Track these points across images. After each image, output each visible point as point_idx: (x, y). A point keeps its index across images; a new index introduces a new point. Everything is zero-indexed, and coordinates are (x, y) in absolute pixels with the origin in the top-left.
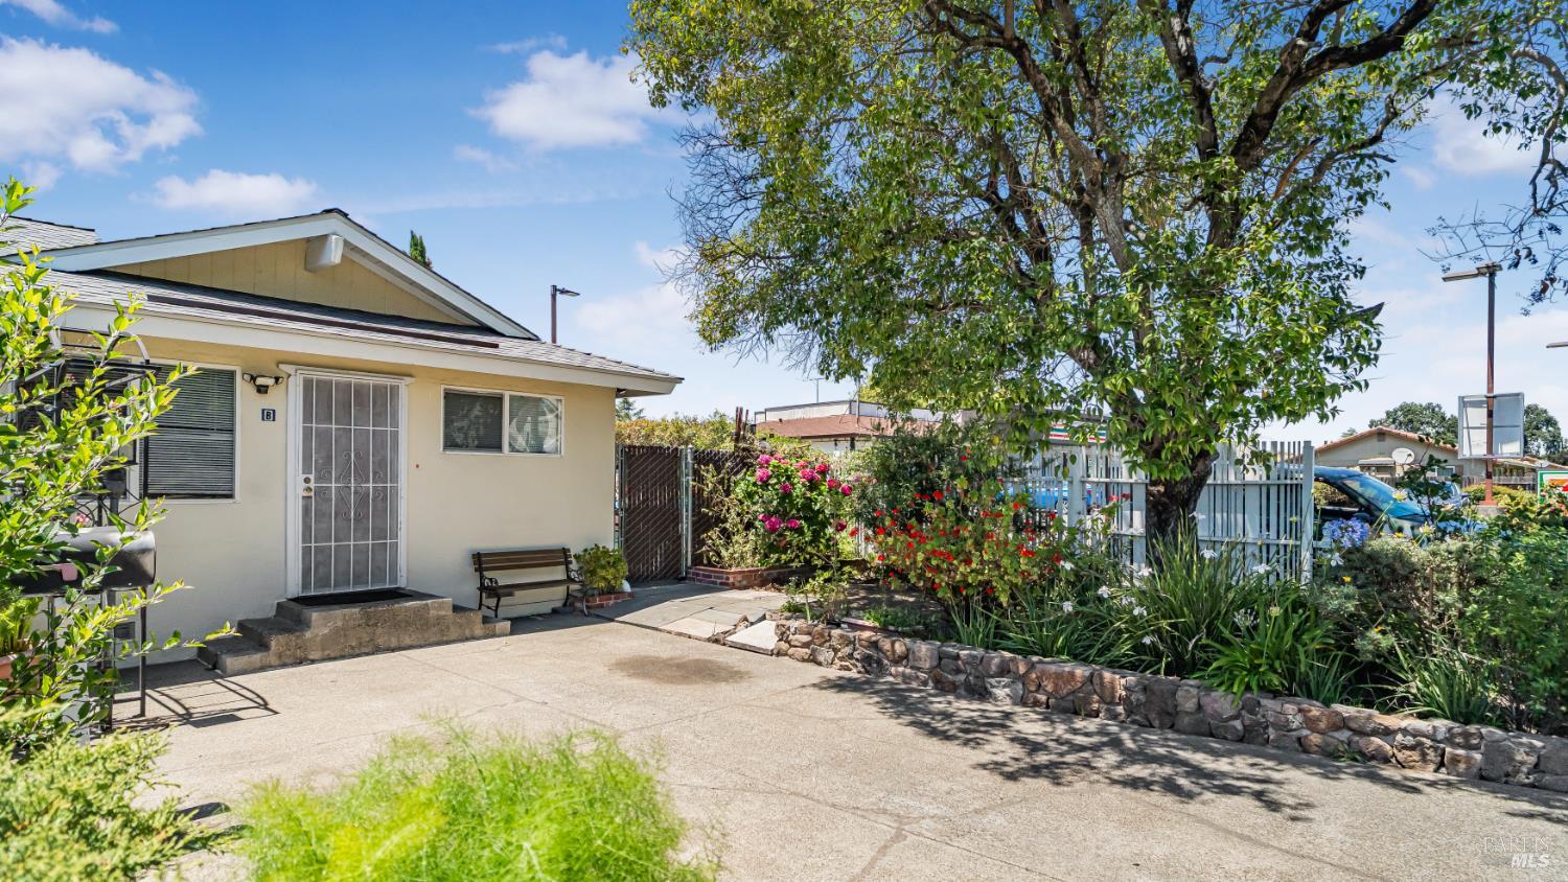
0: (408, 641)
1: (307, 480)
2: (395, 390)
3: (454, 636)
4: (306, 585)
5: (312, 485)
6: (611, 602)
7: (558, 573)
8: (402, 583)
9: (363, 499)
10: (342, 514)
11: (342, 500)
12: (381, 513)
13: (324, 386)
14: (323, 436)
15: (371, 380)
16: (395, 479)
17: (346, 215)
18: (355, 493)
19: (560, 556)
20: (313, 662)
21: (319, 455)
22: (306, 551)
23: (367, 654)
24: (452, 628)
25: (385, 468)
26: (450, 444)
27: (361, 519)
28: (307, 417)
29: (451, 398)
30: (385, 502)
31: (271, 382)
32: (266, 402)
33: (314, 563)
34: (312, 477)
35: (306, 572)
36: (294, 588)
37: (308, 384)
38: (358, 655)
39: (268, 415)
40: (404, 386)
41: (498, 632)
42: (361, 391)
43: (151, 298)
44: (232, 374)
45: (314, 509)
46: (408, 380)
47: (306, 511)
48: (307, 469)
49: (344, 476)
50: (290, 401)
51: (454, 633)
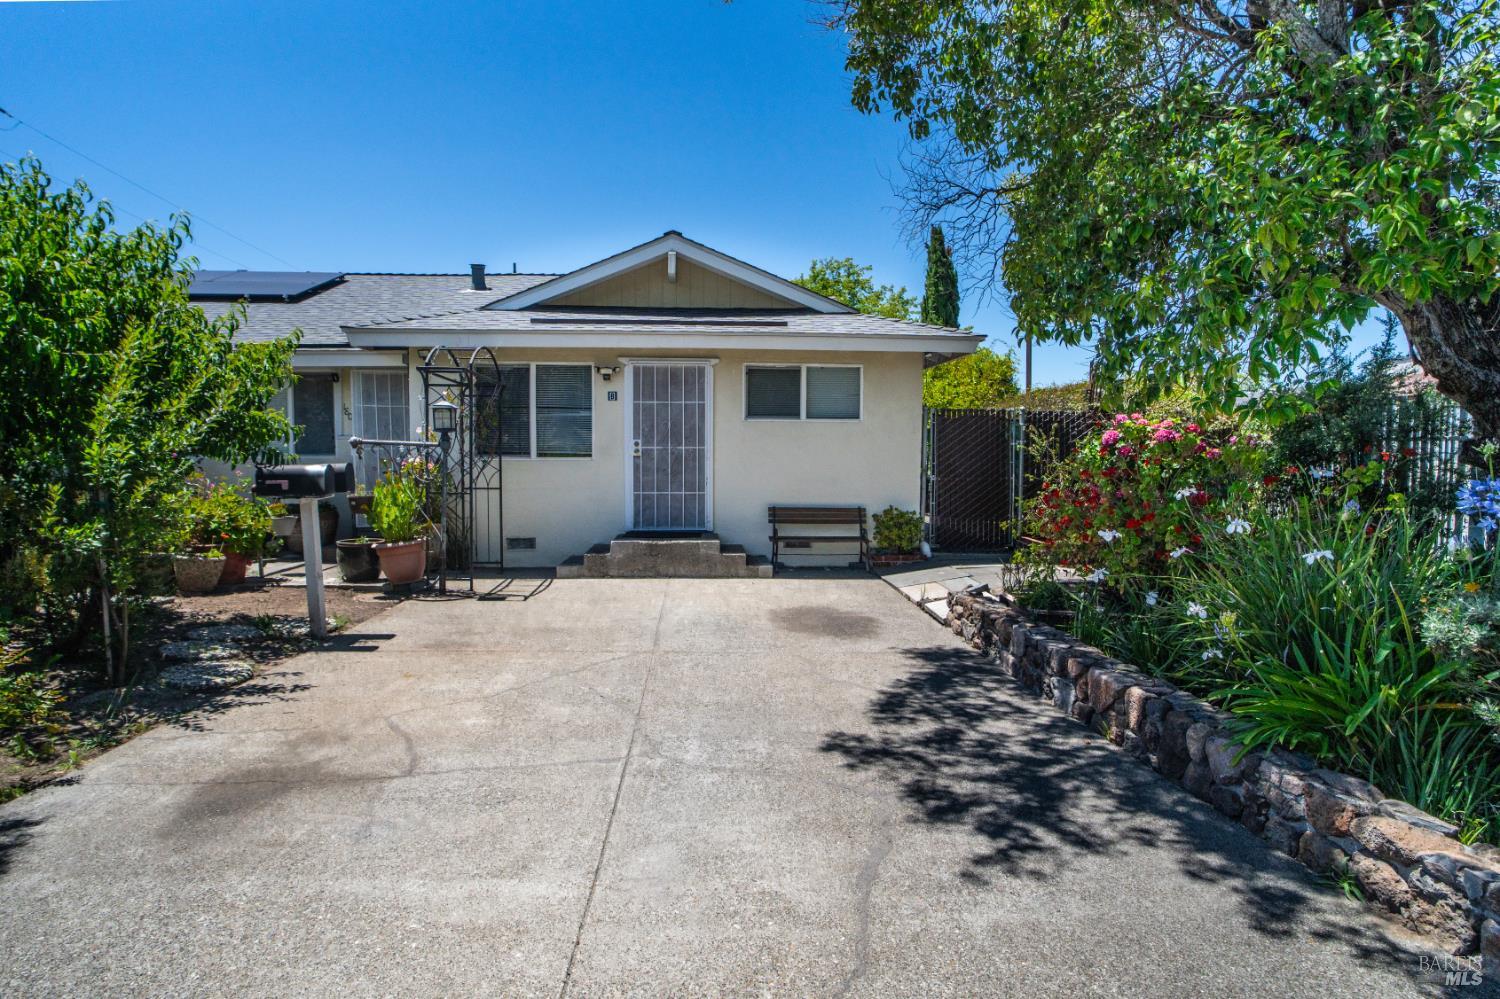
0: (683, 572)
1: (637, 444)
2: (702, 371)
3: (720, 572)
4: (636, 523)
5: (640, 447)
6: (899, 562)
7: (854, 531)
8: (709, 527)
9: (677, 459)
10: (662, 470)
11: (662, 459)
12: (690, 470)
13: (648, 371)
14: (648, 410)
15: (682, 364)
16: (702, 442)
17: (680, 234)
18: (672, 453)
19: (856, 515)
20: (612, 577)
21: (645, 425)
22: (637, 498)
23: (651, 577)
24: (719, 566)
25: (696, 435)
26: (752, 412)
27: (676, 473)
28: (636, 397)
29: (750, 372)
30: (696, 461)
31: (610, 371)
32: (611, 387)
33: (643, 505)
34: (640, 441)
35: (637, 514)
36: (629, 525)
37: (636, 371)
38: (644, 577)
39: (613, 396)
40: (709, 367)
41: (760, 574)
42: (675, 373)
43: (534, 321)
44: (589, 367)
45: (641, 466)
46: (714, 361)
47: (636, 468)
48: (636, 436)
49: (663, 441)
50: (625, 385)
51: (720, 570)
